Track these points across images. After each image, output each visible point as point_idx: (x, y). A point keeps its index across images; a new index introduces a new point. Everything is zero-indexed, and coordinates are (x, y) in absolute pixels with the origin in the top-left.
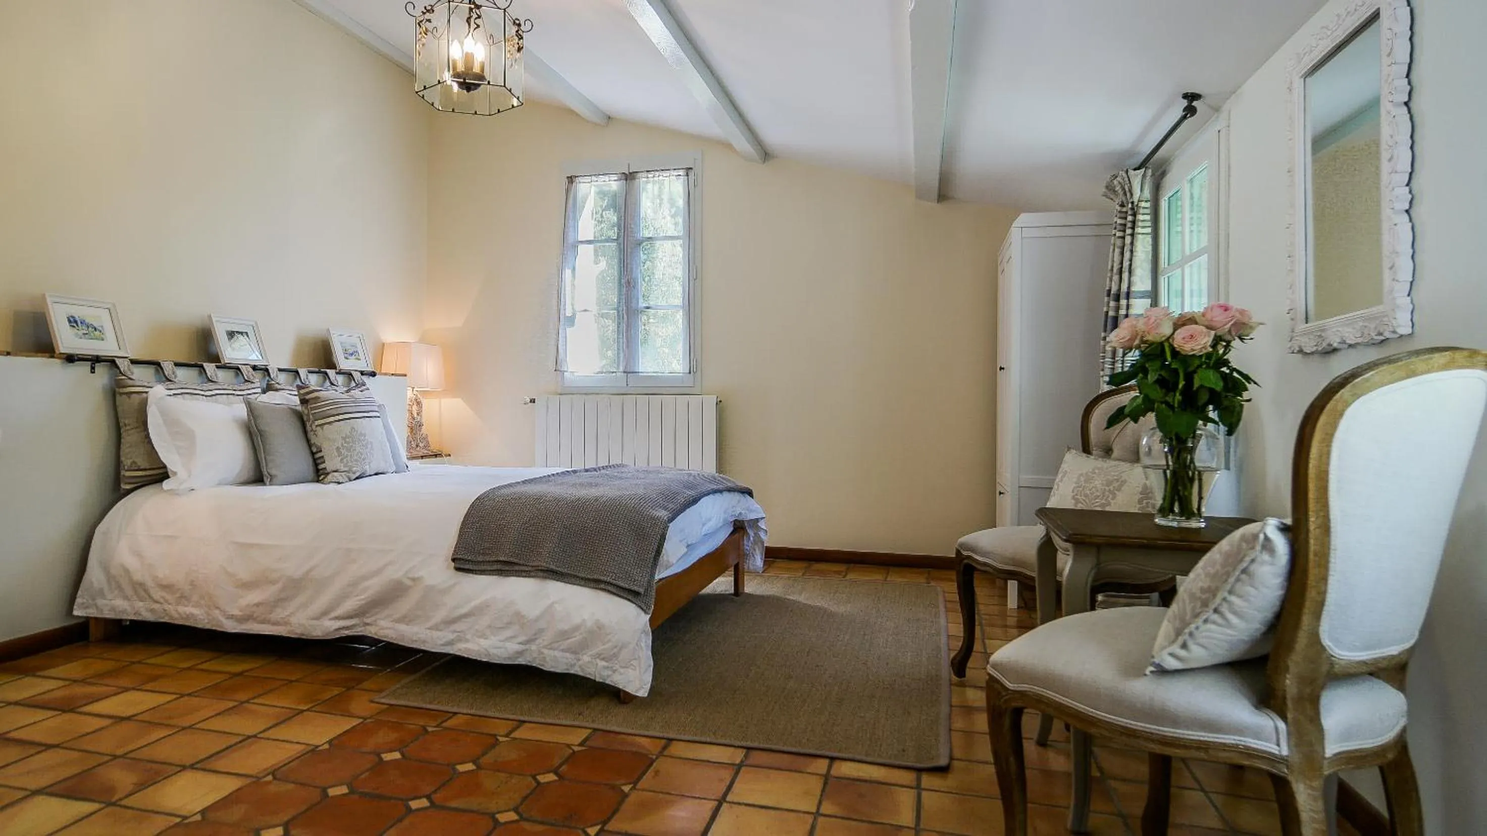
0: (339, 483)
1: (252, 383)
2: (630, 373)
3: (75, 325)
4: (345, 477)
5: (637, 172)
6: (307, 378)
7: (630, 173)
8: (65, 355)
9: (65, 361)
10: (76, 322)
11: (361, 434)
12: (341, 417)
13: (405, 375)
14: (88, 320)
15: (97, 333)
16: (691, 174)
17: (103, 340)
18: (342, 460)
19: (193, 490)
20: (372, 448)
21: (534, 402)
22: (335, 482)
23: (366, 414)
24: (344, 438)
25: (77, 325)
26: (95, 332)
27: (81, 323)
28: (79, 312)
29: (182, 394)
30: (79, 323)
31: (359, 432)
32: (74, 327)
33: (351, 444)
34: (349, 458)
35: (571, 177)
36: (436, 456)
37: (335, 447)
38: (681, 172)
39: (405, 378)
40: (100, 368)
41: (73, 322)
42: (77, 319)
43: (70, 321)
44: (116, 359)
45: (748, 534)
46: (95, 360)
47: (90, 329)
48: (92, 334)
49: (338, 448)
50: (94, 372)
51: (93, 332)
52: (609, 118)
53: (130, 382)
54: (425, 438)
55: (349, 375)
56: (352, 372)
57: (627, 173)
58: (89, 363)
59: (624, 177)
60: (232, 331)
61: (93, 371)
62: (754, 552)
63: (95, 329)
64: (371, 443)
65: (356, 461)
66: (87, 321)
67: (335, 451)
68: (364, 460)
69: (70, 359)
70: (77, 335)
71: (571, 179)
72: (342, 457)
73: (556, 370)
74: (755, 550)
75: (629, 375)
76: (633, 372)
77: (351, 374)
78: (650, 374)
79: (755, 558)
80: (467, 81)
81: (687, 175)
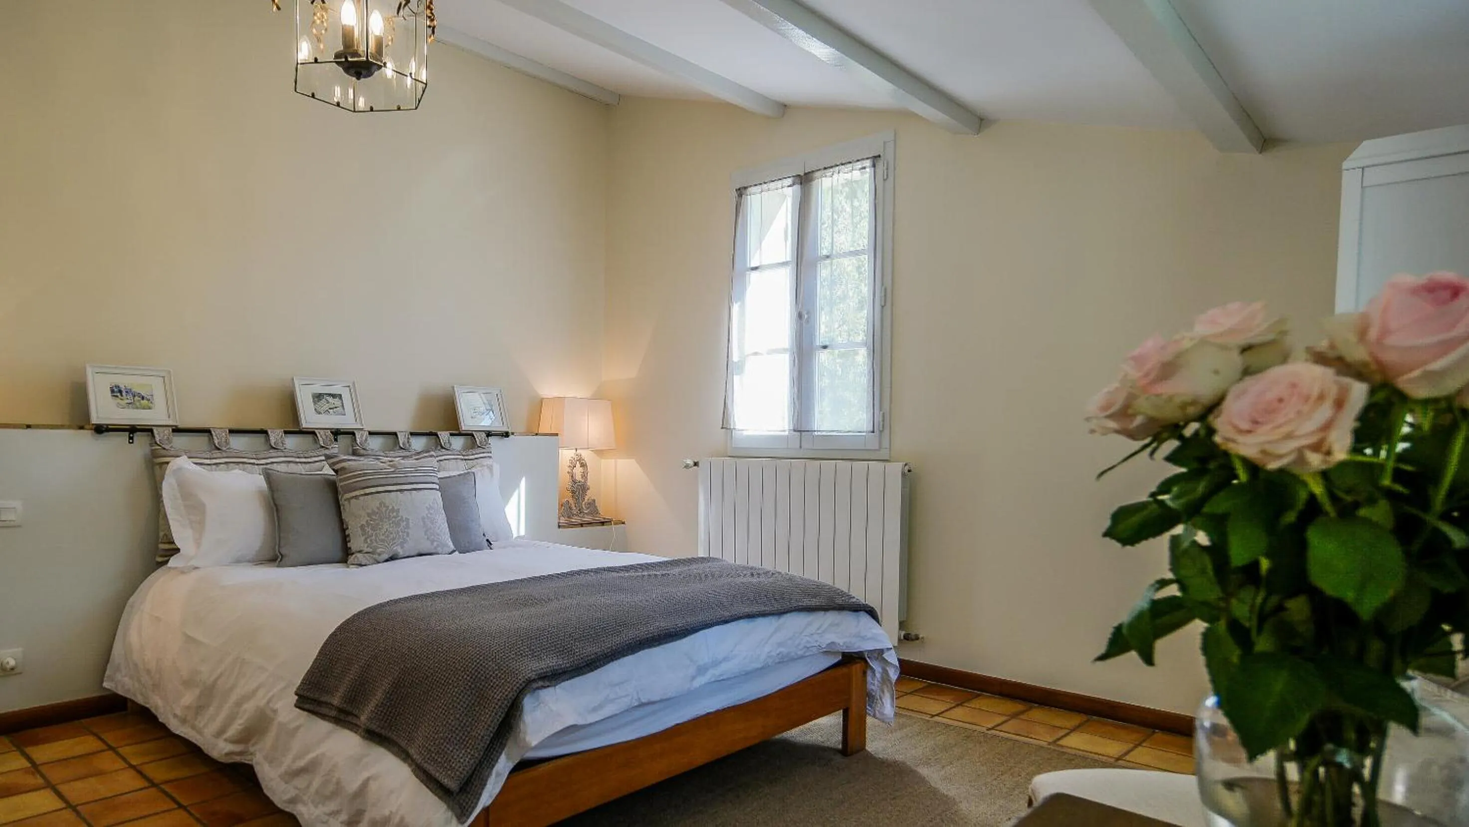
0: (361, 565)
1: (327, 448)
2: (804, 431)
3: (119, 394)
4: (368, 558)
5: (813, 171)
6: (408, 442)
7: (805, 174)
8: (94, 426)
9: (93, 431)
10: (120, 392)
11: (393, 510)
12: (368, 491)
13: (557, 435)
14: (136, 390)
15: (145, 402)
16: (880, 165)
17: (150, 408)
18: (366, 539)
19: (197, 568)
20: (407, 527)
21: (698, 466)
22: (357, 564)
23: (399, 487)
24: (369, 515)
25: (122, 395)
26: (142, 401)
27: (127, 392)
28: (124, 382)
29: (226, 463)
30: (124, 394)
31: (390, 508)
32: (117, 396)
33: (377, 522)
34: (374, 537)
35: (739, 189)
36: (603, 523)
37: (359, 525)
38: (868, 163)
39: (556, 437)
40: (139, 437)
41: (116, 391)
42: (123, 389)
43: (112, 391)
44: (153, 428)
45: (872, 668)
46: (132, 430)
47: (136, 398)
48: (138, 404)
49: (362, 527)
50: (132, 443)
51: (139, 401)
52: (785, 106)
53: (163, 452)
54: (592, 504)
55: (470, 435)
56: (474, 433)
57: (802, 174)
58: (127, 433)
59: (798, 180)
60: (320, 394)
61: (131, 441)
62: (882, 695)
63: (143, 398)
64: (407, 520)
65: (383, 541)
66: (133, 390)
67: (359, 529)
68: (394, 539)
69: (100, 430)
70: (118, 405)
71: (741, 192)
72: (367, 536)
73: (722, 428)
74: (883, 692)
75: (803, 433)
76: (808, 431)
77: (473, 435)
78: (824, 433)
79: (883, 703)
80: (350, 59)
81: (874, 166)
